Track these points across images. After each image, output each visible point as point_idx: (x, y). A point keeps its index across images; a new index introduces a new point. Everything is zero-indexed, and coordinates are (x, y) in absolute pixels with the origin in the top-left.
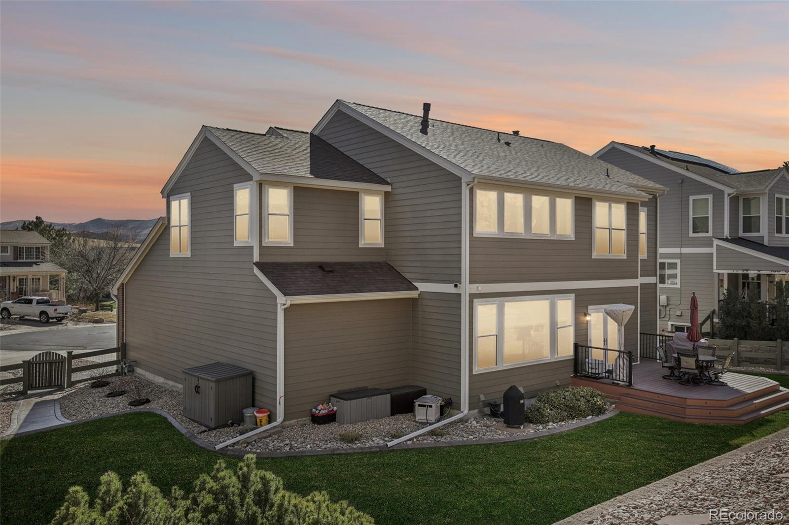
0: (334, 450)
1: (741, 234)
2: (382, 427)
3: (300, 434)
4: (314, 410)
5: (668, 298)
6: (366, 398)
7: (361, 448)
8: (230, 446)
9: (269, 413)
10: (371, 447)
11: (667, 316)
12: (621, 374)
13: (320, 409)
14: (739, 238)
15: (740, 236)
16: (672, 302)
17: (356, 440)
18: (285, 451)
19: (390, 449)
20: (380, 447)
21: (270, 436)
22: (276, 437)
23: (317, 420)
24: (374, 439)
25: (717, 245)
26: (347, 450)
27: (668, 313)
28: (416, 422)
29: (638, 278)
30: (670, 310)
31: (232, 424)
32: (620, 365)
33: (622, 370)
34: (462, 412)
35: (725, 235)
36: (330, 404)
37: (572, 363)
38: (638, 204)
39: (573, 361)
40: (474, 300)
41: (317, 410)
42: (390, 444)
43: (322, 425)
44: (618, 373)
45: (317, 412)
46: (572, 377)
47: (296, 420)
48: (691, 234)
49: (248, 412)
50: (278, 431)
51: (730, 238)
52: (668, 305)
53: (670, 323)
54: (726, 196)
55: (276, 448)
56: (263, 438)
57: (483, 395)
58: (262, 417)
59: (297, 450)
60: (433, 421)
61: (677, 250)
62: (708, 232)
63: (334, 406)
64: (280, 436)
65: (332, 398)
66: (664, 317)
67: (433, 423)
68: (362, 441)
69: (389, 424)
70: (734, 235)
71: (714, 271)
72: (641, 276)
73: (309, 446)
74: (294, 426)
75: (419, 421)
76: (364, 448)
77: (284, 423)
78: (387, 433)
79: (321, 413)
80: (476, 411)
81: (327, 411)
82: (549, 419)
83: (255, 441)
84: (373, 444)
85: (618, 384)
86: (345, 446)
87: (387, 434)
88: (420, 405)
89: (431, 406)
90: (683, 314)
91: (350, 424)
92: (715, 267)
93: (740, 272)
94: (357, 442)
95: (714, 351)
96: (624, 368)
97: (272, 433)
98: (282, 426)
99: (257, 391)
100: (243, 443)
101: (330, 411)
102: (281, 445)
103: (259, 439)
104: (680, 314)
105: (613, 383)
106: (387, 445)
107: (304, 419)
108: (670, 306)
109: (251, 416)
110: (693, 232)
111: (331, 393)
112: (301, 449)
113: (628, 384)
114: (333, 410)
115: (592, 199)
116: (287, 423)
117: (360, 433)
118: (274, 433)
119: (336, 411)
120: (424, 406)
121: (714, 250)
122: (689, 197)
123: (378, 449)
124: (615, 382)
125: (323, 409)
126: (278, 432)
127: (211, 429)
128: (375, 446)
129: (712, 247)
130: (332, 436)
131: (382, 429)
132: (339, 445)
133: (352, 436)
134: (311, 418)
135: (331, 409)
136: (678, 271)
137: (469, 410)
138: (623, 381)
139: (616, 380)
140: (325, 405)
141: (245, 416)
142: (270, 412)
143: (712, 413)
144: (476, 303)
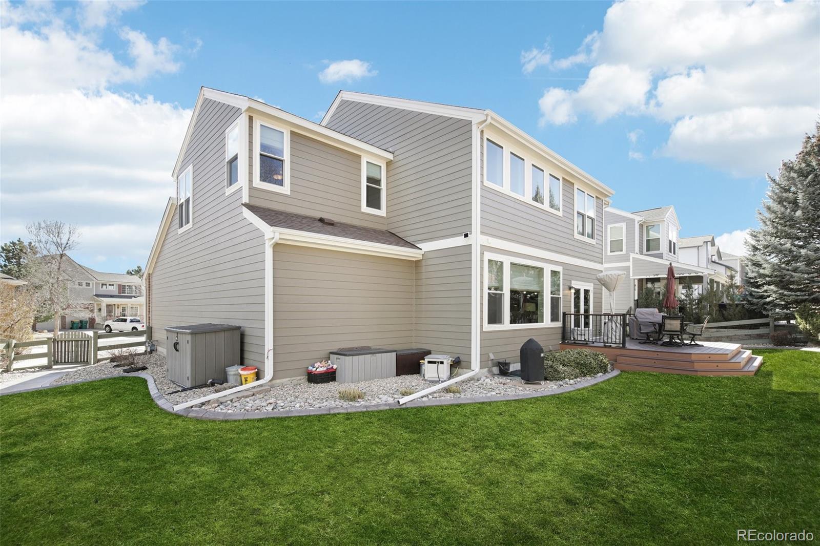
0: (330, 409)
1: (645, 252)
2: (388, 385)
3: (291, 392)
4: (310, 368)
6: (370, 355)
7: (366, 407)
8: (196, 406)
9: (256, 370)
10: (378, 405)
12: (614, 337)
13: (317, 367)
15: (644, 254)
17: (359, 397)
18: (265, 411)
19: (404, 406)
20: (389, 405)
21: (254, 395)
22: (262, 396)
23: (314, 378)
24: (381, 396)
25: (633, 258)
26: (347, 409)
28: (425, 380)
31: (212, 384)
32: (612, 328)
33: (614, 333)
34: (473, 370)
35: (636, 252)
36: (329, 361)
37: (560, 331)
39: (562, 329)
41: (314, 367)
42: (402, 401)
43: (319, 385)
44: (610, 336)
45: (314, 369)
46: (561, 343)
47: (289, 379)
48: (609, 254)
49: (232, 371)
50: (265, 389)
54: (636, 222)
55: (253, 408)
56: (243, 397)
57: (492, 354)
58: (248, 375)
59: (282, 410)
60: (445, 379)
62: (622, 251)
63: (335, 363)
64: (266, 396)
65: (331, 355)
67: (445, 381)
68: (367, 399)
69: (396, 383)
71: (631, 278)
73: (298, 405)
74: (286, 385)
75: (429, 379)
76: (369, 407)
77: (274, 382)
78: (395, 390)
79: (318, 370)
80: (486, 369)
81: (325, 369)
82: (565, 376)
83: (231, 401)
84: (380, 401)
85: (610, 346)
86: (345, 404)
87: (396, 392)
88: (429, 362)
89: (442, 363)
91: (352, 383)
92: (631, 275)
94: (359, 400)
96: (617, 331)
97: (256, 392)
98: (271, 385)
99: (247, 348)
100: (214, 402)
101: (329, 368)
102: (264, 404)
103: (237, 398)
105: (605, 346)
106: (399, 402)
107: (299, 378)
109: (235, 375)
110: (611, 252)
111: (331, 351)
112: (287, 409)
113: (621, 345)
114: (332, 367)
116: (278, 381)
117: (363, 391)
118: (260, 392)
119: (336, 369)
120: (435, 363)
121: (630, 264)
123: (388, 408)
124: (607, 344)
125: (321, 367)
126: (265, 391)
127: (184, 390)
128: (383, 404)
129: (629, 260)
130: (330, 395)
131: (390, 387)
132: (337, 403)
133: (354, 392)
134: (307, 377)
135: (330, 367)
137: (480, 369)
138: (615, 344)
139: (607, 343)
140: (323, 362)
141: (229, 375)
142: (258, 370)
143: (719, 366)
144: (486, 256)
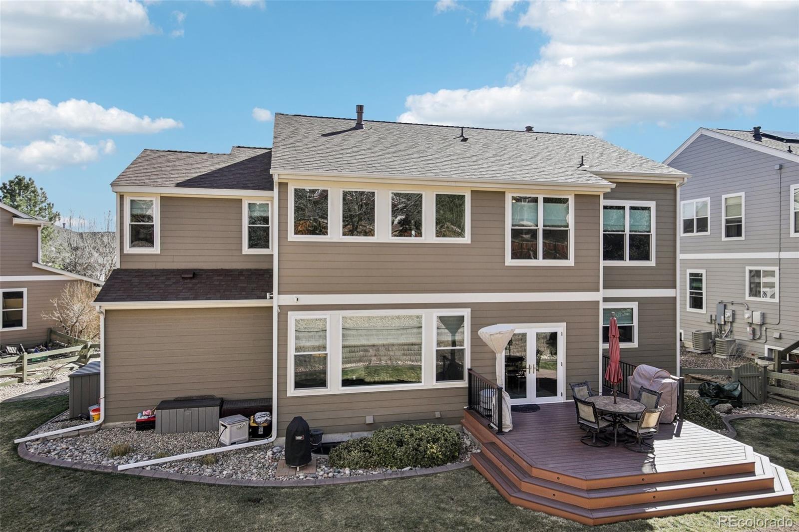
4: (139, 415)
5: (763, 316)
11: (764, 338)
13: (144, 414)
16: (768, 321)
27: (764, 333)
29: (598, 291)
30: (766, 331)
31: (81, 418)
38: (599, 196)
39: (467, 390)
40: (289, 313)
46: (465, 409)
52: (763, 324)
53: (766, 347)
61: (774, 255)
66: (758, 339)
72: (604, 288)
77: (108, 424)
79: (144, 418)
88: (222, 424)
90: (783, 336)
95: (659, 398)
97: (81, 433)
98: (103, 427)
101: (151, 417)
102: (60, 448)
103: (62, 437)
104: (778, 337)
105: (489, 425)
106: (117, 467)
108: (767, 326)
113: (498, 430)
114: (155, 417)
115: (504, 192)
119: (157, 419)
122: (789, 186)
133: (120, 448)
135: (153, 416)
136: (776, 280)
137: (277, 437)
139: (492, 422)
140: (152, 411)
144: (292, 316)
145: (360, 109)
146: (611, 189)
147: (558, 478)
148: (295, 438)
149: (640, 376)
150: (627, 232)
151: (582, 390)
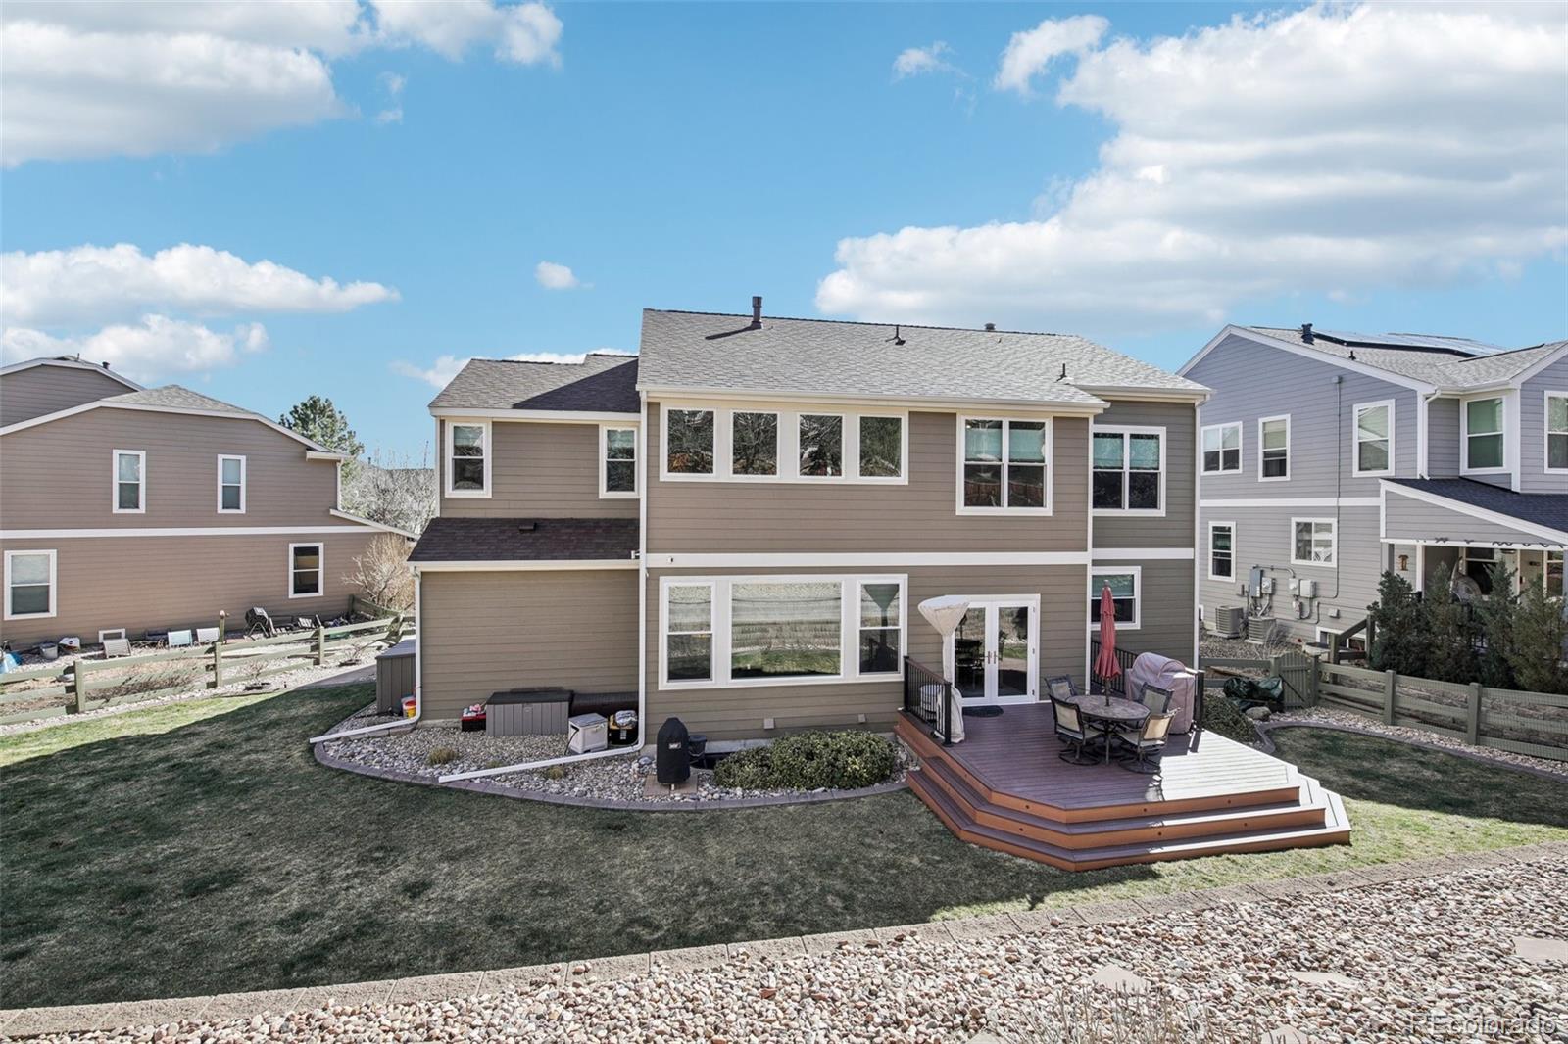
1: (1465, 470)
5: (1315, 585)
11: (1315, 616)
14: (1461, 478)
15: (1462, 474)
16: (1321, 592)
25: (1387, 492)
27: (1315, 610)
29: (1086, 550)
30: (1318, 606)
35: (1419, 473)
37: (901, 688)
38: (1087, 419)
39: (902, 685)
40: (661, 578)
46: (899, 712)
48: (1356, 473)
51: (1428, 478)
52: (1315, 597)
53: (1319, 629)
54: (1420, 399)
61: (1331, 502)
62: (1386, 468)
66: (1308, 618)
70: (1443, 473)
71: (1382, 540)
72: (1094, 547)
89: (579, 730)
90: (1342, 614)
92: (1383, 533)
93: (1464, 544)
95: (1168, 699)
104: (1335, 615)
108: (1319, 600)
110: (1361, 469)
115: (955, 415)
121: (1380, 501)
122: (1352, 406)
129: (1378, 495)
133: (441, 755)
136: (1333, 536)
137: (646, 744)
144: (666, 583)
145: (757, 302)
146: (1105, 410)
147: (1028, 807)
148: (668, 746)
149: (1143, 669)
150: (1127, 470)
151: (1062, 687)
